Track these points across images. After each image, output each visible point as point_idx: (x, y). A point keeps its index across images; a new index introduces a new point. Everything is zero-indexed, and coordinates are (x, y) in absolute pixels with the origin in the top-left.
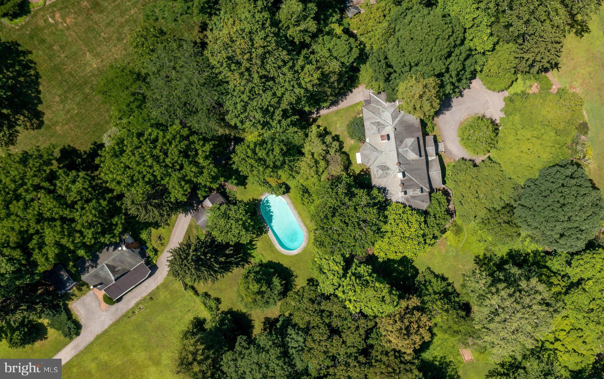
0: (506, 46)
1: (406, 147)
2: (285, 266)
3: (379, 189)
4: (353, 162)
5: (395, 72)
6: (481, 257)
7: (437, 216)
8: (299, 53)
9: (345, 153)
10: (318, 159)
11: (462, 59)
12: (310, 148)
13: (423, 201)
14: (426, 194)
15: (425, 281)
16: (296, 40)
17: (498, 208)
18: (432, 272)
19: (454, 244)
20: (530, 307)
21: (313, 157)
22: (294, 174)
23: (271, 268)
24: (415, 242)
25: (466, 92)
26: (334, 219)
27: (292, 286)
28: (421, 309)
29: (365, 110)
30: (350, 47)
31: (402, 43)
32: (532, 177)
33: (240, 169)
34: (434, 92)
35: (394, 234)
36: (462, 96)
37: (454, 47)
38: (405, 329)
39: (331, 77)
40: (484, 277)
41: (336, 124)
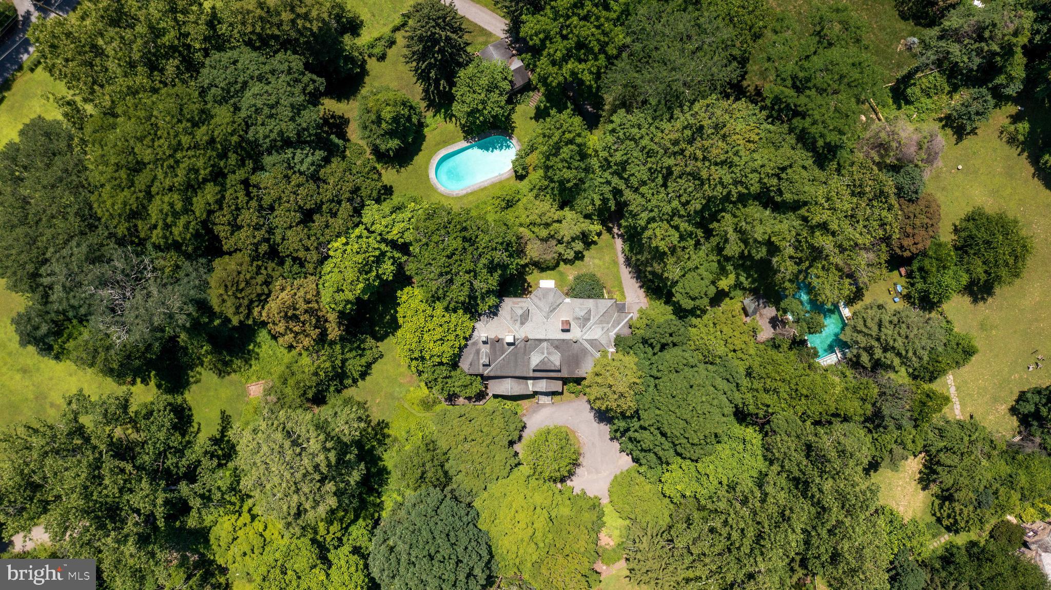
0: (667, 513)
1: (549, 353)
2: (415, 158)
3: (497, 307)
4: (544, 274)
5: (654, 354)
6: (386, 431)
7: (449, 380)
8: (698, 225)
9: (557, 265)
10: (551, 228)
11: (656, 450)
12: (568, 219)
13: (471, 364)
14: (481, 370)
15: (364, 349)
16: (715, 225)
17: (447, 466)
18: (375, 360)
19: (409, 397)
20: (297, 491)
21: (555, 222)
22: (535, 191)
23: (414, 139)
24: (414, 345)
25: (616, 445)
26: (459, 240)
27: (386, 163)
28: (322, 339)
29: (609, 303)
30: (696, 298)
31: (687, 372)
32: (481, 520)
33: (548, 120)
34: (614, 405)
35: (429, 319)
36: (612, 439)
37: (673, 443)
38: (294, 315)
39: (659, 264)
40: (353, 433)
41: (600, 259)
